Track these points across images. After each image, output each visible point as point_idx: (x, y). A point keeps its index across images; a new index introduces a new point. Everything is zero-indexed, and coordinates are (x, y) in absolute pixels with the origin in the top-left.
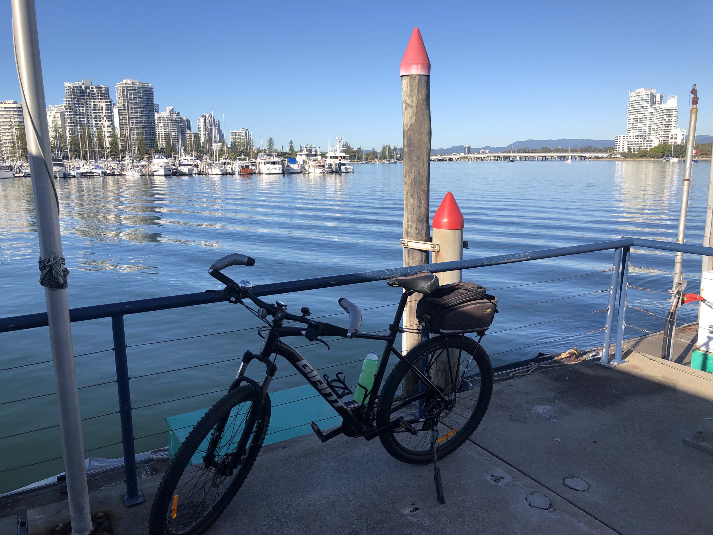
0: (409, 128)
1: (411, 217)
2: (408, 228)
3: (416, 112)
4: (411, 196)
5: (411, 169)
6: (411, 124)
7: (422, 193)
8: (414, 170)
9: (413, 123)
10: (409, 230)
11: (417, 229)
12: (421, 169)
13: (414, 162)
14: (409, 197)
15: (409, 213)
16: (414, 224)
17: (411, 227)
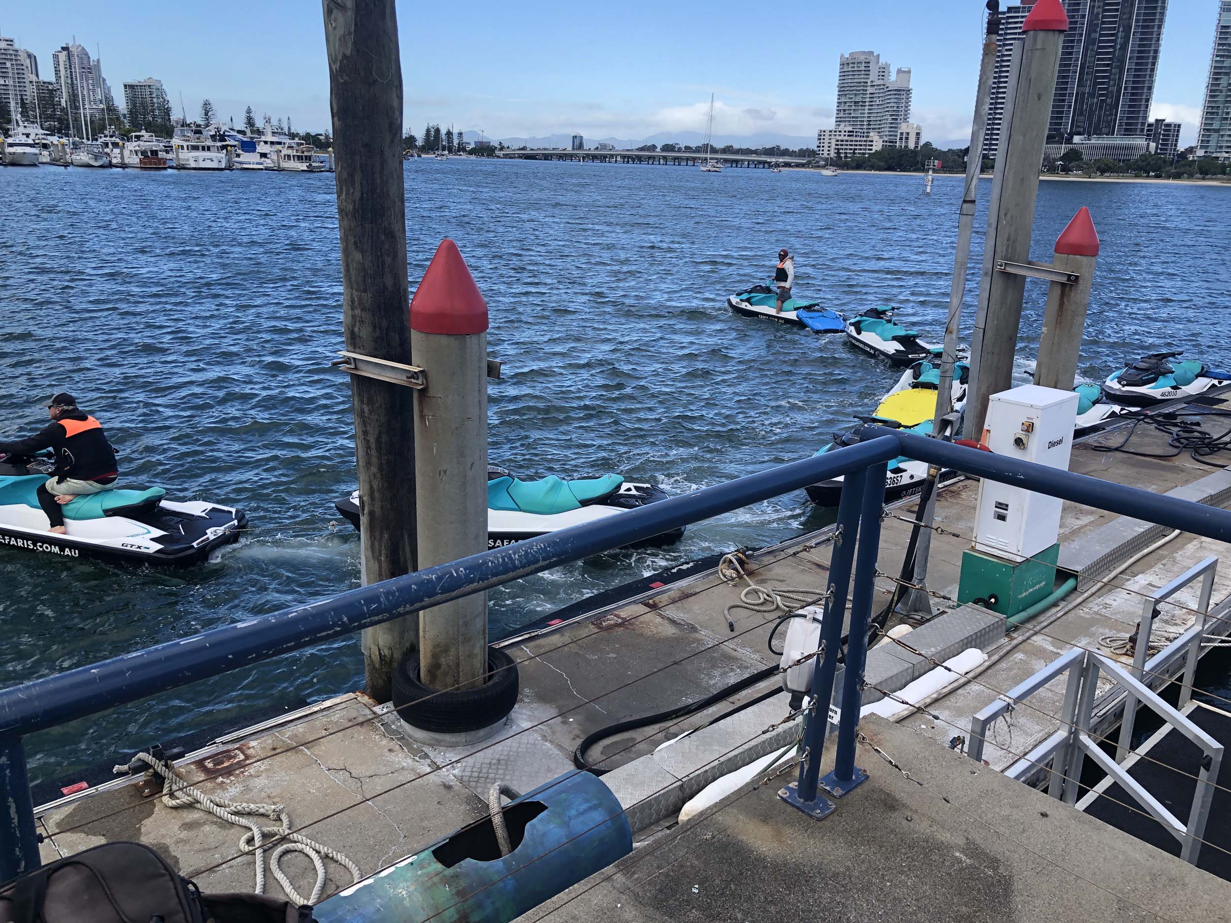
0: (340, 67)
1: (360, 299)
2: (354, 326)
3: (356, 25)
4: (355, 243)
5: (351, 176)
6: (345, 56)
7: (383, 237)
8: (358, 178)
9: (348, 53)
10: (356, 329)
11: (375, 327)
12: (377, 176)
13: (357, 158)
14: (351, 247)
15: (355, 286)
16: (367, 316)
17: (362, 322)
